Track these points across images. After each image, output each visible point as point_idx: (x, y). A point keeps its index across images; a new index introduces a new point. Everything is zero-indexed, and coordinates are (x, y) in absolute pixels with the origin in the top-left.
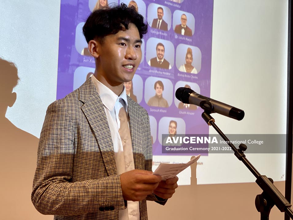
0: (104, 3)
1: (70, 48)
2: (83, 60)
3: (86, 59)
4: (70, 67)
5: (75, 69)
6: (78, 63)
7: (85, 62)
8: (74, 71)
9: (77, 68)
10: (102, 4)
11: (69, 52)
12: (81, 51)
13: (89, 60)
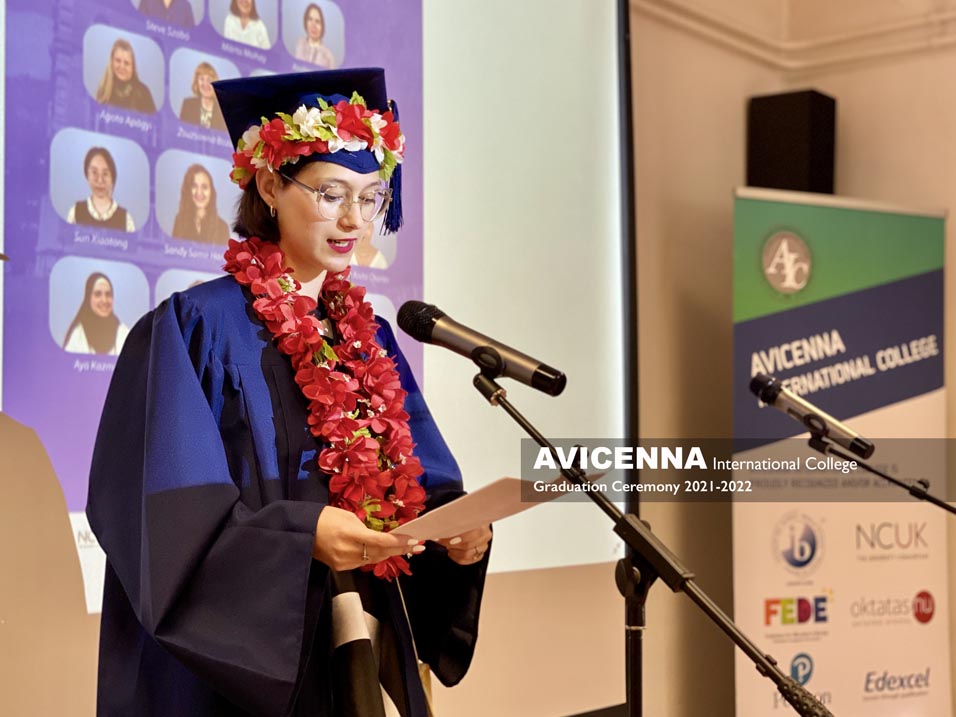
0: (125, 70)
1: (35, 204)
2: (74, 237)
3: (80, 235)
4: (38, 258)
5: (53, 264)
6: (59, 247)
7: (78, 242)
8: (50, 271)
9: (57, 260)
10: (122, 74)
11: (34, 215)
12: (67, 211)
13: (91, 238)
